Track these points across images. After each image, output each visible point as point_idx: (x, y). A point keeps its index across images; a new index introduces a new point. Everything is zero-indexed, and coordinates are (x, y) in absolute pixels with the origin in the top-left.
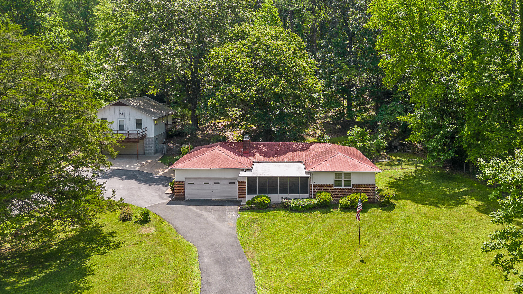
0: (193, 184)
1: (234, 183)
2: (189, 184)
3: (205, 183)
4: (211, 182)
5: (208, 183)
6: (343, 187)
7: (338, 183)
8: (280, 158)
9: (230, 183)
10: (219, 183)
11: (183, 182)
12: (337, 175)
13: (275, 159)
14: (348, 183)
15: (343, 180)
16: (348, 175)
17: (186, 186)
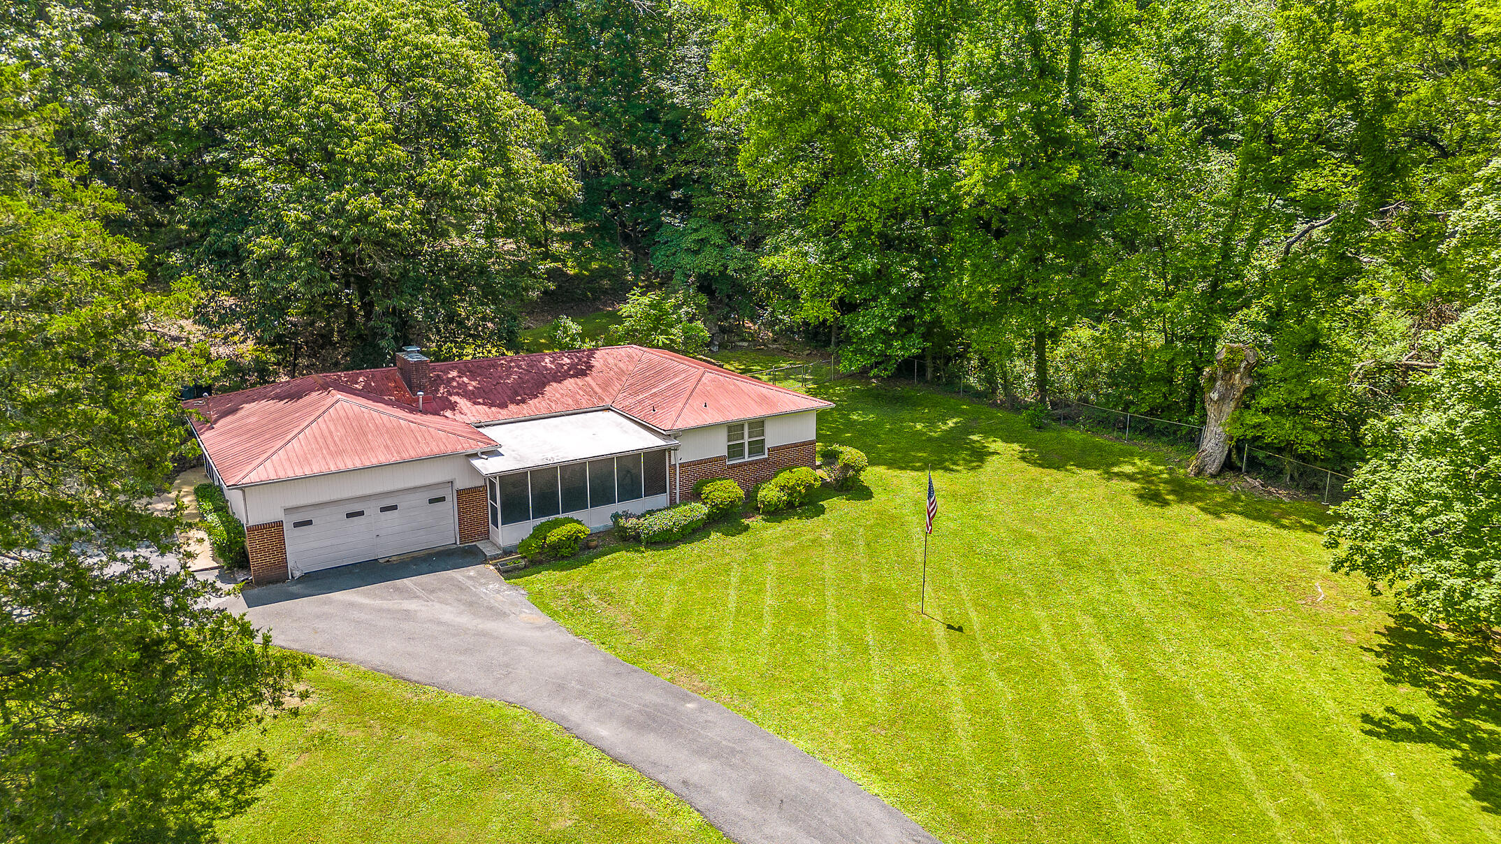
0: (309, 523)
1: (443, 499)
2: (297, 525)
3: (349, 515)
4: (371, 509)
5: (361, 513)
6: (747, 459)
7: (735, 451)
8: (534, 405)
9: (432, 501)
10: (394, 508)
11: (279, 524)
12: (734, 429)
13: (525, 410)
14: (757, 447)
15: (746, 440)
16: (758, 425)
17: (289, 533)
